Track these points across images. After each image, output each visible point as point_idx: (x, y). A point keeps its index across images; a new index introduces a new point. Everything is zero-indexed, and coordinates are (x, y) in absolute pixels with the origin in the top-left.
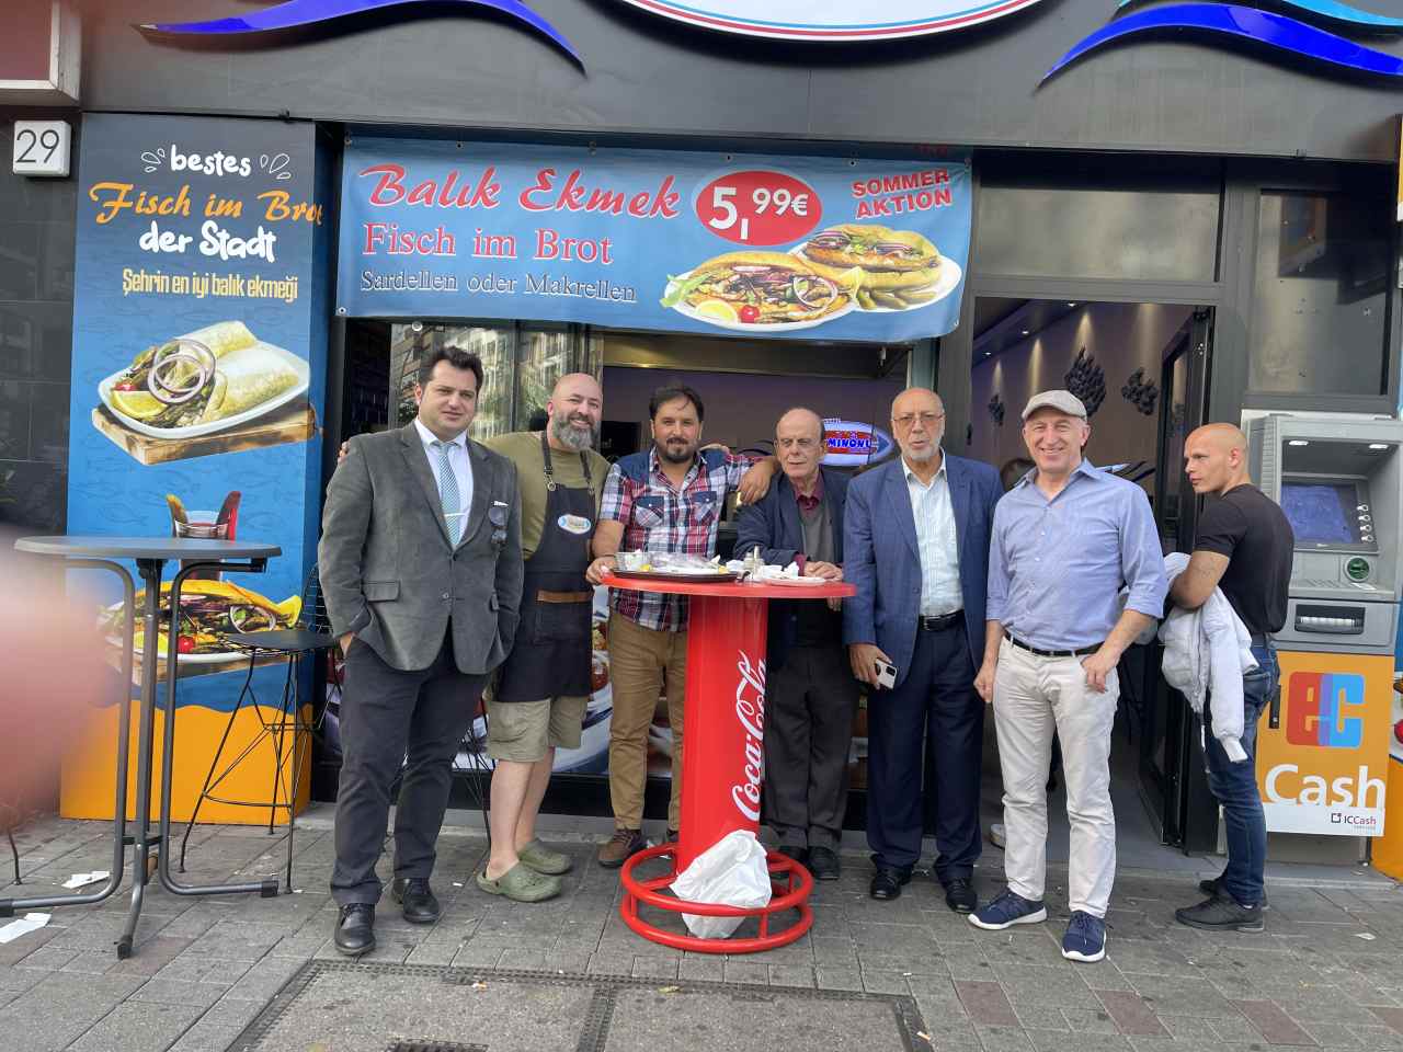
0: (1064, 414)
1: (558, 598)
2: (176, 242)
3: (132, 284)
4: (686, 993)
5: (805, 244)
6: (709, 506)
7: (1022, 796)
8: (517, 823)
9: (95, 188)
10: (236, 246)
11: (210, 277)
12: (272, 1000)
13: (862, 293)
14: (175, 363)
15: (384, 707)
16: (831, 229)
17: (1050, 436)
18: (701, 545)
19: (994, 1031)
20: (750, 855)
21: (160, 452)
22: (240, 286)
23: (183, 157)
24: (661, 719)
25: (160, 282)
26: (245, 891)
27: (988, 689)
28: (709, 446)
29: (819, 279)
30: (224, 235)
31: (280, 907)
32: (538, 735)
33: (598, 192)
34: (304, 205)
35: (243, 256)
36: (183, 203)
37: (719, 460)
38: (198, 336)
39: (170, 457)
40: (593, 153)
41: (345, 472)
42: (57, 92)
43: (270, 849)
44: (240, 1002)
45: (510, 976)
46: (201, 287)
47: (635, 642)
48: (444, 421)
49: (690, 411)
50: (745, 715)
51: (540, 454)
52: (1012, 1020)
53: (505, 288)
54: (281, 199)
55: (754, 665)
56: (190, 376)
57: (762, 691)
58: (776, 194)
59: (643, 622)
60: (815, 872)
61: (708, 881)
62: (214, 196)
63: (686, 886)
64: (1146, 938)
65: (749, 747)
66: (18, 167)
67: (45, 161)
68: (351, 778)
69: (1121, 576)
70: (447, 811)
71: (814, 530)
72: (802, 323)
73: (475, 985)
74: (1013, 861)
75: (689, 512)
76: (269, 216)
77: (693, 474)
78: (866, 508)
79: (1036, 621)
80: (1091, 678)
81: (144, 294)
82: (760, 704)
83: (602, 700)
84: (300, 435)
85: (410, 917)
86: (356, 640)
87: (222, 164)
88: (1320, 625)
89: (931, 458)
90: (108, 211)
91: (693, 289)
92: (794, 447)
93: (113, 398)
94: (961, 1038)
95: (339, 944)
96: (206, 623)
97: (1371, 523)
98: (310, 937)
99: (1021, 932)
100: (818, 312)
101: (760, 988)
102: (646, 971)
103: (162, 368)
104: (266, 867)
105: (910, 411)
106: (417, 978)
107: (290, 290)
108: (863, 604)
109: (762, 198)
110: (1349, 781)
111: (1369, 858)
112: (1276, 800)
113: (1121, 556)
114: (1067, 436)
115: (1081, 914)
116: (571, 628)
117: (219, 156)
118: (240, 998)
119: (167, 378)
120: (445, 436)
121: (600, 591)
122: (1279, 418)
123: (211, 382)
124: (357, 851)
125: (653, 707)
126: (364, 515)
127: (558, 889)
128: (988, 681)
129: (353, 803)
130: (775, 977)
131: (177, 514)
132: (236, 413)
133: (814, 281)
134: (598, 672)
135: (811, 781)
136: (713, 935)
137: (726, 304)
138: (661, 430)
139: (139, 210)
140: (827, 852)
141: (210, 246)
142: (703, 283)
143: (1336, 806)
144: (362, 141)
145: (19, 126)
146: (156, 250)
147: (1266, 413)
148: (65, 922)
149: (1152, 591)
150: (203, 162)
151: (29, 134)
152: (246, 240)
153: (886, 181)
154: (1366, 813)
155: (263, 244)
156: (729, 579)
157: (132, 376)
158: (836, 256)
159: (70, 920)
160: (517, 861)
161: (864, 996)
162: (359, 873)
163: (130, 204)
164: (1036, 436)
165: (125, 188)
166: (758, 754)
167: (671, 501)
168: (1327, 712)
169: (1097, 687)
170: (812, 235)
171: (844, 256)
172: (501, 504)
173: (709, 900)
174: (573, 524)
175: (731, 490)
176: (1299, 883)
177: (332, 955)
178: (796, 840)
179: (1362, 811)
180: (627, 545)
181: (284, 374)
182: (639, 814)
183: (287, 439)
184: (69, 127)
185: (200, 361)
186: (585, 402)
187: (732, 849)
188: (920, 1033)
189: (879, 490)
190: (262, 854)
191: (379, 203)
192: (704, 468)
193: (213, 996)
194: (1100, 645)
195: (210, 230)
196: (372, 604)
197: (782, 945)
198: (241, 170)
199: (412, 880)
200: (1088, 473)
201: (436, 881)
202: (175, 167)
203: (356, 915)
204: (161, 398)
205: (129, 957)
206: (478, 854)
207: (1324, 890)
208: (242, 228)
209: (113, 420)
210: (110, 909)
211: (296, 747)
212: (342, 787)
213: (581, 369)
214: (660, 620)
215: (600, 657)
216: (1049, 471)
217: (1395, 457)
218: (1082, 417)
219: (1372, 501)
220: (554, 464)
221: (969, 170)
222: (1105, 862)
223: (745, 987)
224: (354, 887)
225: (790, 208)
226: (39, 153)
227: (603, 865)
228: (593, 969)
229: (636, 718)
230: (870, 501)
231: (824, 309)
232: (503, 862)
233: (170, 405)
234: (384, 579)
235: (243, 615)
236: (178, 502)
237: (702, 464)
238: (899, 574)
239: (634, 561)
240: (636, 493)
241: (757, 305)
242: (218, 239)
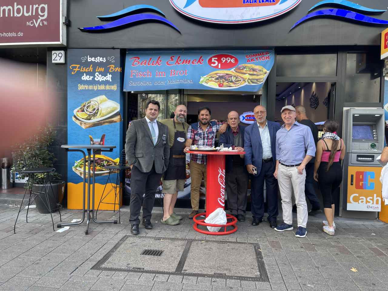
0: (291, 110)
1: (178, 157)
2: (90, 78)
3: (80, 87)
4: (207, 242)
5: (234, 69)
6: (212, 135)
7: (286, 200)
8: (169, 208)
9: (71, 66)
10: (103, 78)
11: (97, 86)
12: (119, 242)
13: (248, 80)
14: (90, 105)
15: (140, 181)
16: (241, 65)
17: (287, 116)
18: (211, 144)
19: (276, 250)
20: (222, 213)
21: (88, 126)
22: (104, 87)
23: (90, 58)
24: (202, 185)
25: (86, 87)
26: (110, 222)
27: (276, 175)
28: (212, 120)
29: (238, 77)
30: (100, 76)
31: (118, 226)
32: (174, 188)
33: (184, 60)
34: (118, 68)
35: (104, 80)
36: (91, 69)
37: (214, 124)
38: (95, 99)
39: (90, 127)
40: (184, 52)
41: (131, 129)
42: (62, 44)
43: (114, 215)
44: (112, 242)
45: (169, 239)
46: (95, 88)
47: (197, 167)
48: (151, 116)
49: (208, 113)
50: (221, 182)
51: (173, 124)
52: (281, 248)
53: (163, 83)
54: (113, 67)
55: (222, 170)
56: (93, 108)
57: (225, 177)
58: (227, 59)
59: (198, 162)
60: (239, 220)
61: (213, 219)
62: (98, 67)
63: (207, 221)
64: (317, 233)
65: (221, 189)
66: (53, 62)
67: (60, 60)
68: (133, 196)
69: (305, 147)
70: (154, 207)
71: (237, 139)
72: (234, 87)
73: (161, 240)
74: (285, 216)
75: (208, 136)
76: (110, 71)
77: (208, 128)
78: (249, 134)
79: (286, 159)
80: (299, 171)
81: (83, 90)
82: (224, 180)
83: (189, 181)
84: (118, 121)
85: (146, 228)
86: (134, 166)
87: (99, 59)
88: (363, 160)
89: (264, 122)
90: (74, 71)
91: (207, 79)
92: (233, 120)
93: (77, 114)
94: (268, 251)
95: (132, 232)
96: (98, 164)
97: (377, 134)
98: (126, 231)
99: (286, 232)
100: (238, 85)
101: (224, 241)
102: (199, 238)
103: (87, 107)
104: (114, 218)
105: (258, 111)
106: (149, 239)
107: (115, 88)
108: (249, 156)
109: (224, 60)
110: (372, 198)
111: (378, 217)
112: (352, 202)
113: (305, 143)
114: (291, 115)
115: (300, 227)
116: (181, 164)
117: (99, 58)
118: (112, 241)
119: (88, 109)
120: (152, 120)
121: (188, 155)
122: (352, 109)
123: (98, 109)
124: (135, 213)
125: (201, 182)
126: (135, 139)
127: (179, 222)
128: (276, 173)
129: (133, 202)
130: (228, 240)
131: (91, 140)
132: (104, 116)
133: (237, 77)
134: (188, 175)
135: (238, 199)
136: (214, 231)
137: (216, 83)
138: (201, 117)
139: (81, 71)
140: (242, 216)
141: (97, 78)
142: (210, 78)
143: (368, 204)
144: (131, 52)
145: (53, 52)
146: (85, 80)
147: (349, 108)
148: (73, 229)
149: (312, 150)
150: (95, 59)
151: (55, 54)
152: (105, 77)
153: (254, 55)
154: (376, 206)
155: (109, 77)
156: (216, 151)
157: (81, 109)
158: (242, 71)
159: (74, 228)
160: (170, 216)
161: (247, 243)
162: (135, 218)
163: (79, 69)
164: (284, 116)
165: (78, 66)
166: (224, 191)
167: (203, 134)
168: (366, 181)
169: (301, 173)
170: (236, 67)
171: (244, 71)
172: (165, 135)
173: (213, 223)
174: (181, 140)
175: (217, 131)
176: (359, 223)
177: (130, 234)
178: (235, 212)
179: (375, 205)
180: (193, 144)
181: (114, 107)
182: (198, 207)
183: (115, 122)
184: (64, 52)
185: (96, 105)
186: (183, 111)
187: (218, 212)
188: (259, 250)
189: (252, 129)
190: (113, 216)
191: (134, 66)
192: (211, 126)
193: (106, 241)
194: (301, 164)
195: (97, 75)
196: (137, 158)
197: (230, 234)
198: (104, 61)
199: (147, 220)
200: (297, 124)
201: (152, 221)
202: (89, 60)
203: (135, 226)
204: (87, 113)
205: (88, 234)
206: (162, 216)
207: (366, 225)
208: (104, 74)
209: (77, 119)
210: (82, 226)
211: (120, 191)
212: (131, 199)
213: (182, 103)
214: (202, 162)
215: (188, 171)
216: (288, 124)
217: (382, 118)
218: (295, 111)
219: (377, 129)
220: (176, 126)
221: (274, 52)
222: (305, 214)
223: (221, 241)
224: (135, 220)
225: (230, 61)
226: (58, 58)
227: (190, 218)
228: (187, 238)
229: (197, 185)
230: (250, 133)
231: (239, 84)
232: (167, 216)
233: (89, 115)
234: (139, 152)
235: (106, 162)
236: (92, 137)
237: (210, 125)
238: (257, 149)
239: (194, 147)
240: (195, 132)
241: (223, 83)
242: (99, 77)
